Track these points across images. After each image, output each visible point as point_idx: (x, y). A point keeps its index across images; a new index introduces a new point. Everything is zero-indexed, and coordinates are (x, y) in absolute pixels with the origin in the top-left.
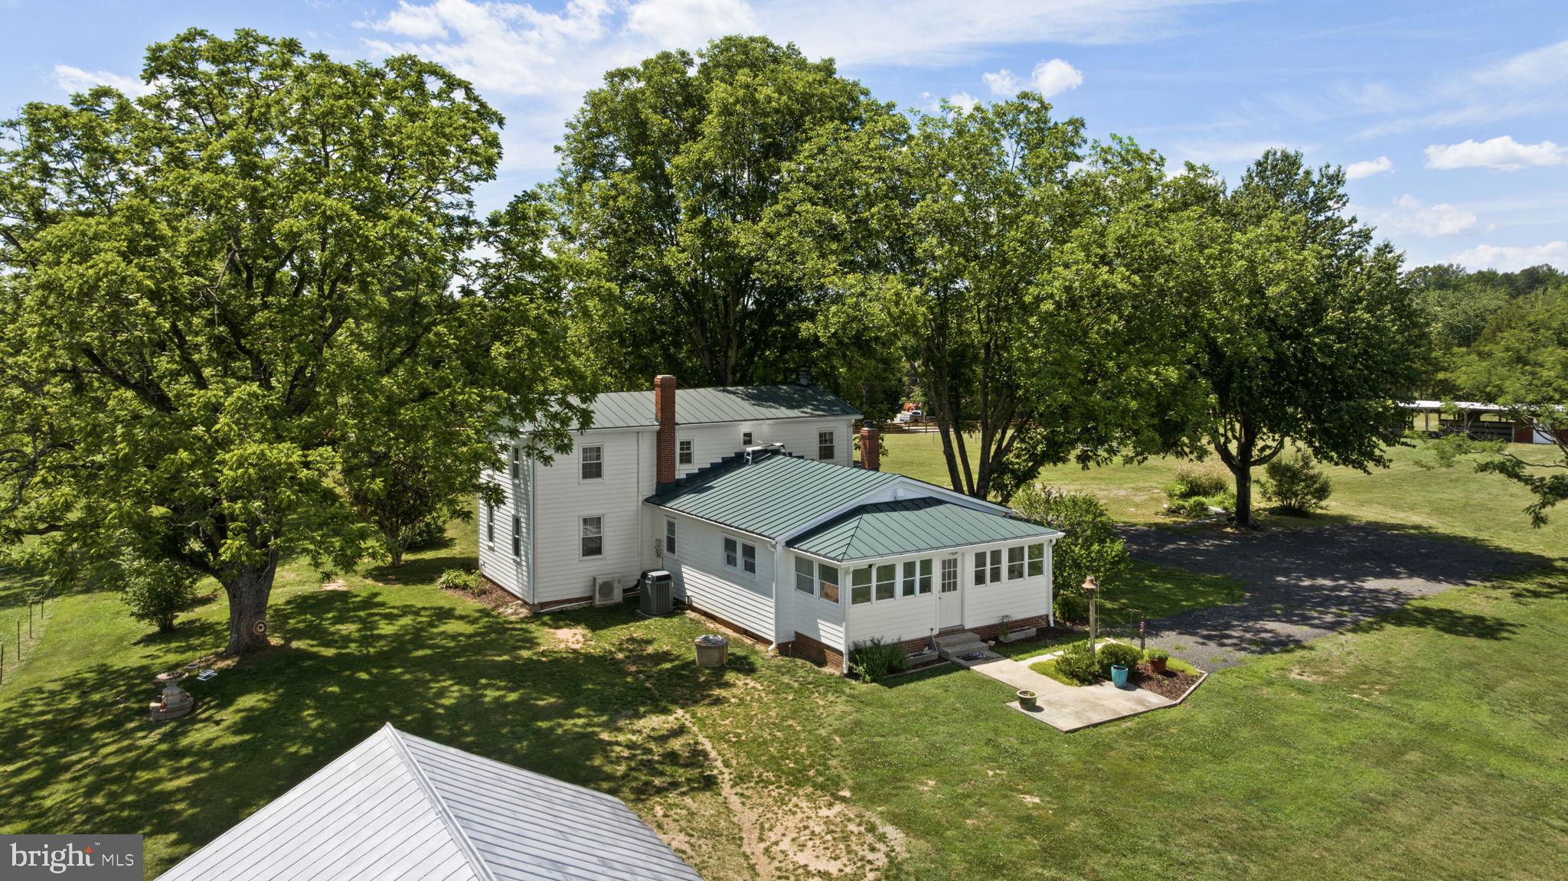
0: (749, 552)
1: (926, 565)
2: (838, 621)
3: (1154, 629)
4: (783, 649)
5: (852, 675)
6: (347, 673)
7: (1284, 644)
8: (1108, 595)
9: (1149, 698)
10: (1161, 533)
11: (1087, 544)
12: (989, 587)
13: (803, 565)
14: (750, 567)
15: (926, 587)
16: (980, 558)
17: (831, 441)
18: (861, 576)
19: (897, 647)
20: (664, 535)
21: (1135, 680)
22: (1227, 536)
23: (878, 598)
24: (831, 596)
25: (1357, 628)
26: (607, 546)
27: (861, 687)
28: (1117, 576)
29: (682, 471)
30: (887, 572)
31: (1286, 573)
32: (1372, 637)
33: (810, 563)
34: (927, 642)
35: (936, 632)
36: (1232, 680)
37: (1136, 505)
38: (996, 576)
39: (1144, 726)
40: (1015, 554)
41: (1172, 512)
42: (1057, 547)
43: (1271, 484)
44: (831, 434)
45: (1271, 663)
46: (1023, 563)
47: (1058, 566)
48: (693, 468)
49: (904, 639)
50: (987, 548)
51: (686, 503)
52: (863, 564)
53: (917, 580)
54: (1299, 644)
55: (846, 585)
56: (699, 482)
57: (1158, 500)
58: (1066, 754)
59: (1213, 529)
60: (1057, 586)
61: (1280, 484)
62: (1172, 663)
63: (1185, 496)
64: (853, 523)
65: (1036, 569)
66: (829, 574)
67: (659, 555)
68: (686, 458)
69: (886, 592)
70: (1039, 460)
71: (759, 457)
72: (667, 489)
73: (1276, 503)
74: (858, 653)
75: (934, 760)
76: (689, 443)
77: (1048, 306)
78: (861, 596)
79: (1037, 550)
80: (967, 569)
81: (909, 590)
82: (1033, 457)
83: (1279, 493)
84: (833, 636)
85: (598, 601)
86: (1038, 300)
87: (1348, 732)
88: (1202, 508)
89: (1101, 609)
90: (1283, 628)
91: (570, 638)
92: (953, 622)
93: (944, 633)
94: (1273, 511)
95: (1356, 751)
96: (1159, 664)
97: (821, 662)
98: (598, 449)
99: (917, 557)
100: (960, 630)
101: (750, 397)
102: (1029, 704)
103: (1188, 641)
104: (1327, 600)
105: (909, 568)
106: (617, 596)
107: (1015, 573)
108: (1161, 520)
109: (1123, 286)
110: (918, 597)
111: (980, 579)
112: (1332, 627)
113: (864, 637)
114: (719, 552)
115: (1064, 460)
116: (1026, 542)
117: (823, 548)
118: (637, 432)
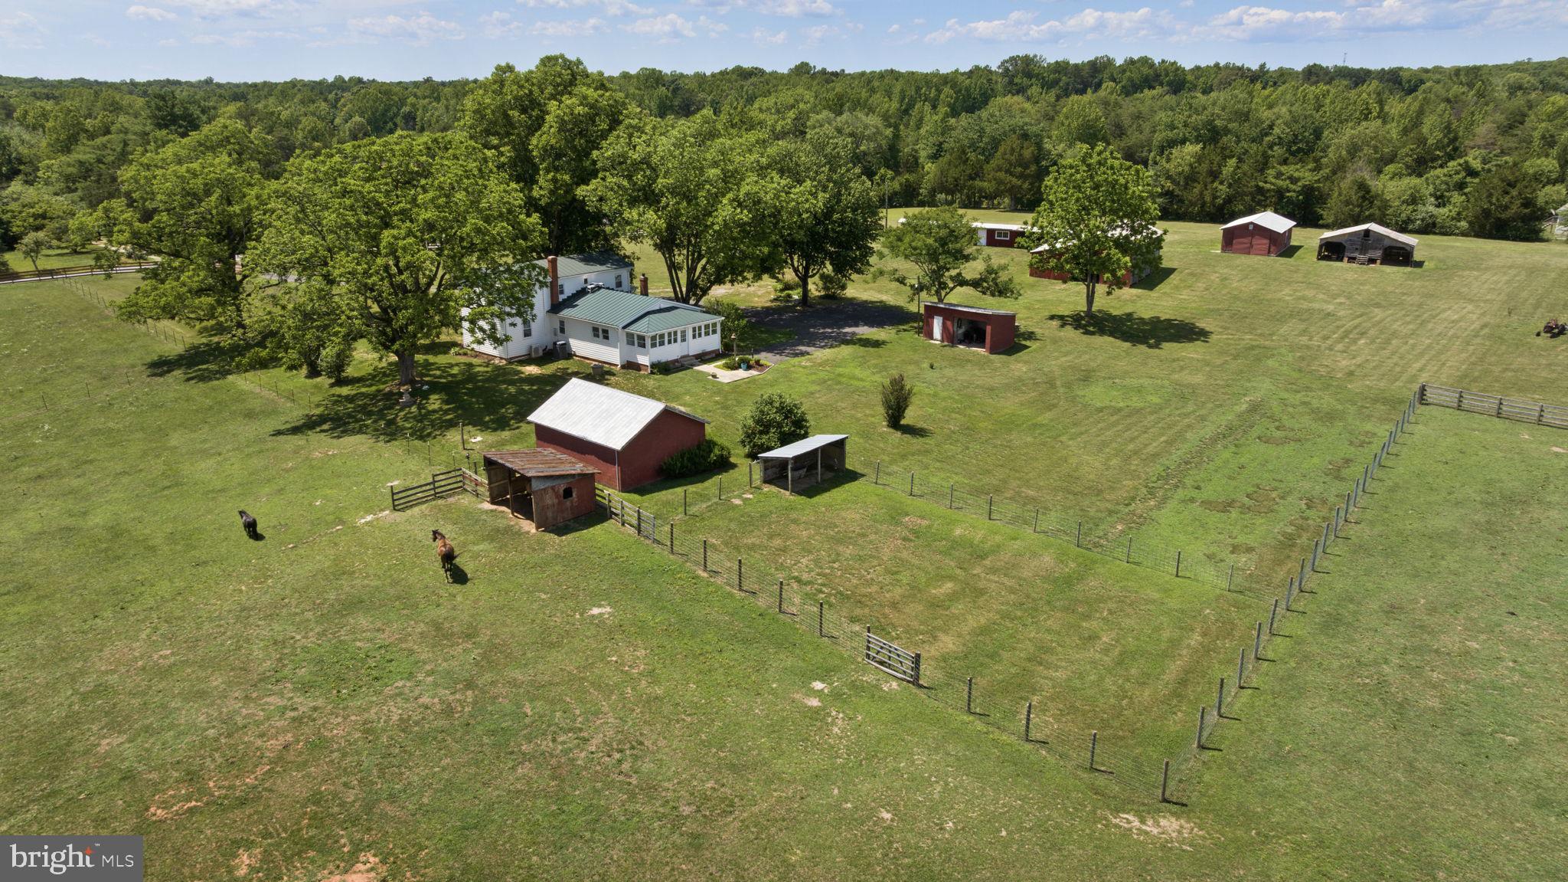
0: (605, 332)
1: (675, 333)
2: (645, 354)
3: (757, 352)
4: (623, 367)
5: (652, 373)
7: (803, 354)
8: (741, 340)
9: (753, 372)
10: (767, 311)
11: (733, 322)
12: (698, 340)
13: (630, 336)
14: (606, 338)
15: (675, 341)
16: (694, 330)
18: (653, 338)
19: (667, 363)
20: (558, 326)
21: (749, 367)
22: (797, 311)
23: (659, 346)
24: (643, 346)
25: (831, 347)
26: (533, 333)
27: (656, 377)
28: (745, 333)
29: (561, 298)
30: (662, 336)
31: (814, 327)
32: (835, 350)
33: (633, 335)
34: (676, 361)
35: (680, 357)
36: (782, 366)
37: (759, 297)
38: (700, 335)
39: (751, 381)
40: (707, 326)
41: (775, 300)
42: (722, 323)
43: (821, 284)
44: (620, 276)
45: (796, 360)
46: (709, 330)
47: (723, 330)
48: (566, 296)
49: (669, 360)
50: (696, 325)
51: (566, 313)
52: (653, 334)
53: (673, 338)
54: (808, 354)
55: (648, 342)
56: (571, 301)
57: (769, 293)
58: (727, 388)
59: (792, 309)
60: (722, 338)
61: (825, 283)
62: (762, 362)
63: (782, 290)
64: (646, 319)
65: (714, 332)
66: (642, 339)
67: (555, 334)
68: (562, 292)
69: (662, 344)
70: (712, 283)
71: (594, 290)
72: (556, 307)
73: (822, 293)
74: (653, 366)
75: (687, 392)
76: (563, 285)
77: (717, 227)
78: (654, 345)
79: (714, 325)
80: (690, 333)
81: (670, 342)
82: (710, 281)
83: (824, 288)
84: (644, 360)
85: (533, 355)
86: (713, 224)
87: (814, 377)
88: (789, 296)
89: (738, 346)
90: (803, 348)
91: (532, 370)
92: (686, 353)
93: (682, 357)
94: (821, 297)
95: (813, 382)
96: (758, 362)
97: (640, 370)
99: (672, 330)
100: (688, 356)
101: (582, 260)
102: (714, 376)
103: (770, 355)
104: (825, 337)
105: (669, 334)
106: (541, 353)
107: (707, 334)
108: (768, 304)
109: (745, 219)
110: (673, 345)
111: (694, 337)
112: (822, 347)
113: (655, 360)
114: (590, 332)
115: (724, 283)
116: (710, 322)
117: (638, 329)
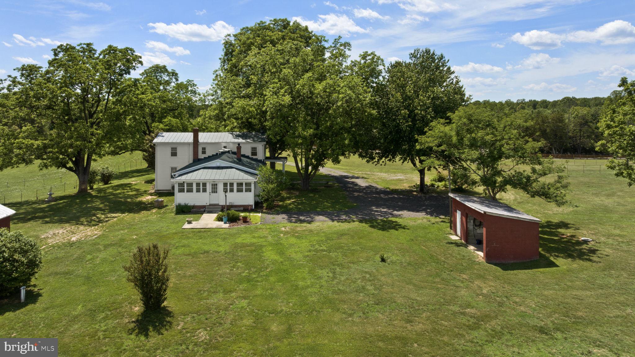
1: (205, 184)
6: (85, 206)
12: (229, 193)
15: (205, 191)
16: (225, 184)
17: (256, 150)
18: (181, 184)
19: (193, 207)
23: (187, 192)
29: (202, 156)
30: (191, 185)
34: (205, 207)
35: (208, 204)
38: (232, 191)
40: (240, 185)
44: (256, 148)
46: (243, 188)
48: (206, 156)
49: (196, 205)
50: (228, 182)
52: (181, 181)
53: (201, 188)
55: (176, 187)
56: (208, 159)
65: (248, 190)
69: (190, 190)
74: (179, 207)
76: (205, 148)
78: (182, 191)
79: (248, 184)
80: (221, 187)
81: (198, 191)
91: (148, 198)
92: (215, 203)
93: (210, 205)
96: (245, 219)
98: (176, 148)
99: (201, 182)
100: (217, 205)
105: (198, 184)
107: (240, 190)
110: (201, 194)
111: (225, 191)
113: (182, 203)
116: (244, 182)
118: (188, 144)
